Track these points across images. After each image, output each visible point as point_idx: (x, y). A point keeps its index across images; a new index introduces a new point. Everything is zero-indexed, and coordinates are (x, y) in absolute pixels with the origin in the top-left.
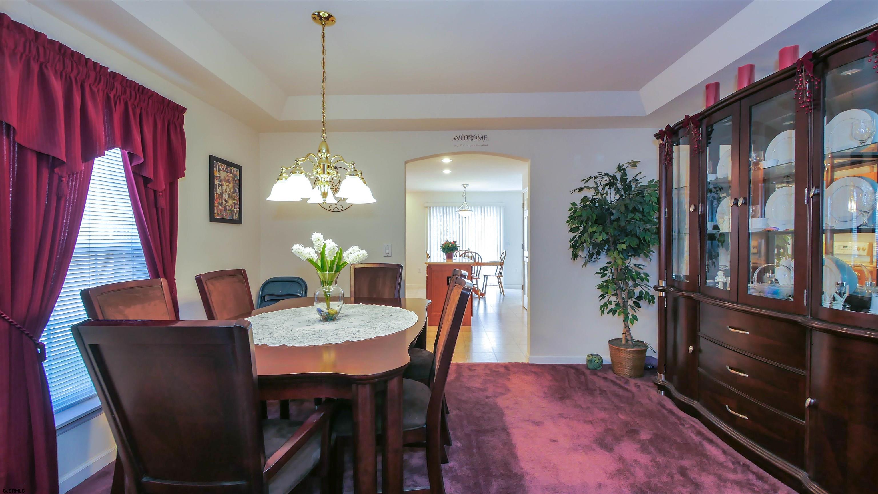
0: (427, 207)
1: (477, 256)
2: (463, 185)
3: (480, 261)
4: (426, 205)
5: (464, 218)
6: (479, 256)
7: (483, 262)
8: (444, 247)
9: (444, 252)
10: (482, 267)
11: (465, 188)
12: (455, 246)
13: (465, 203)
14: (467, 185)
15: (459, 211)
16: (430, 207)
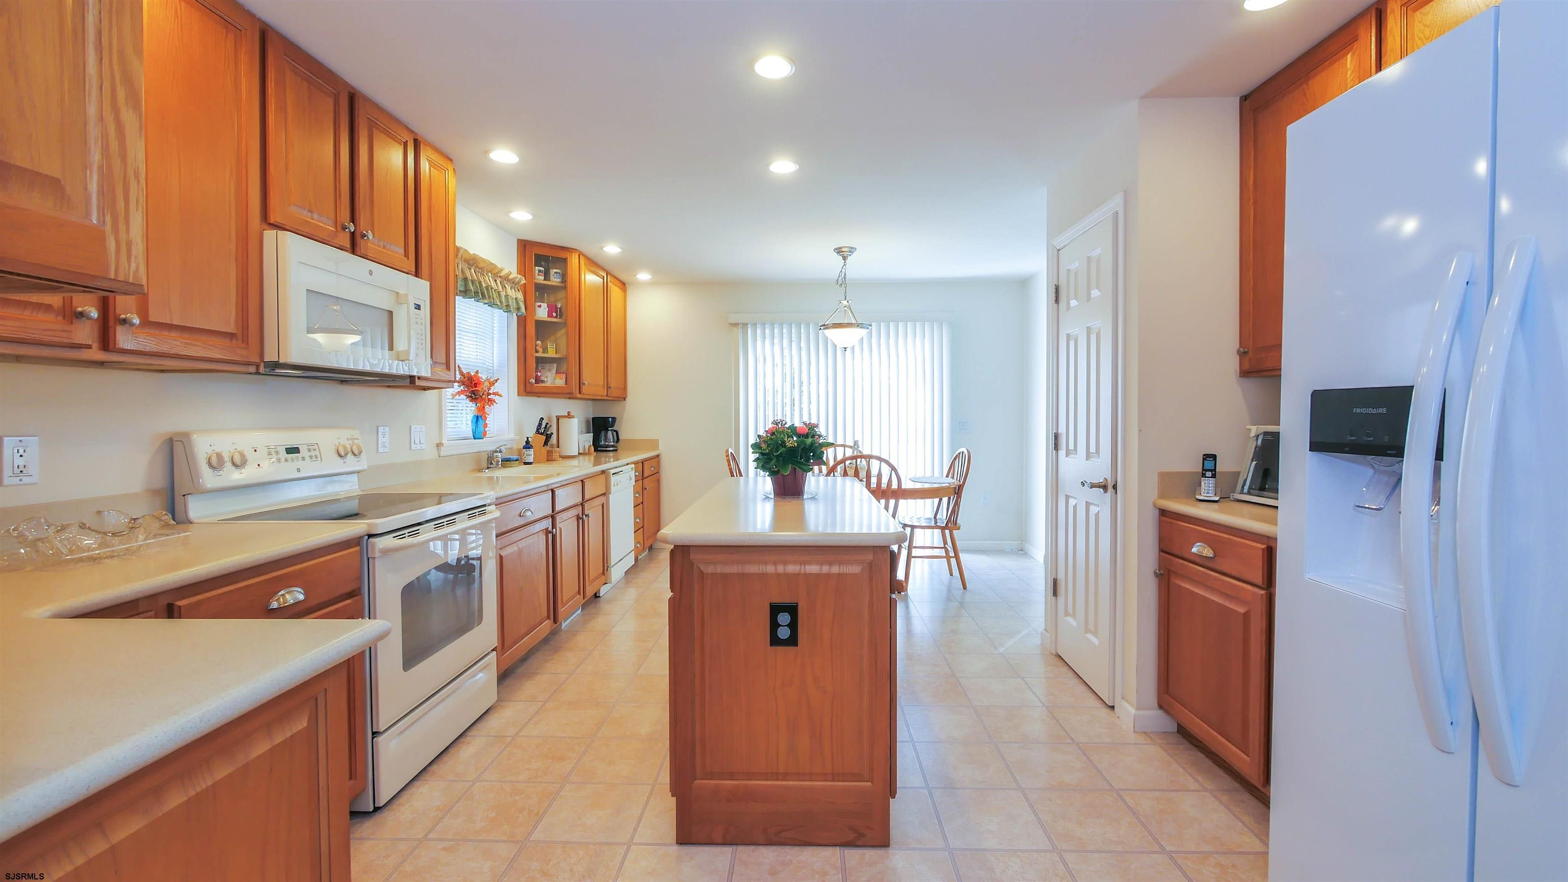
0: (735, 325)
1: (886, 470)
2: (839, 251)
3: (895, 486)
4: (733, 319)
5: (839, 353)
6: (893, 468)
7: (903, 487)
8: (764, 446)
9: (764, 468)
10: (902, 502)
11: (845, 258)
12: (812, 444)
13: (845, 303)
14: (852, 250)
15: (826, 327)
16: (745, 325)
